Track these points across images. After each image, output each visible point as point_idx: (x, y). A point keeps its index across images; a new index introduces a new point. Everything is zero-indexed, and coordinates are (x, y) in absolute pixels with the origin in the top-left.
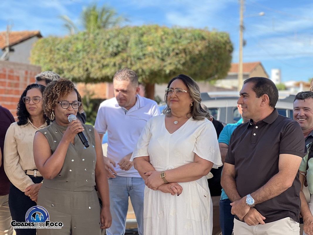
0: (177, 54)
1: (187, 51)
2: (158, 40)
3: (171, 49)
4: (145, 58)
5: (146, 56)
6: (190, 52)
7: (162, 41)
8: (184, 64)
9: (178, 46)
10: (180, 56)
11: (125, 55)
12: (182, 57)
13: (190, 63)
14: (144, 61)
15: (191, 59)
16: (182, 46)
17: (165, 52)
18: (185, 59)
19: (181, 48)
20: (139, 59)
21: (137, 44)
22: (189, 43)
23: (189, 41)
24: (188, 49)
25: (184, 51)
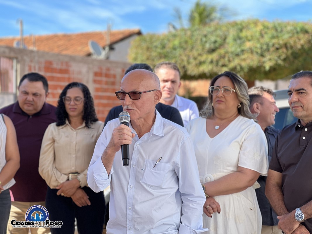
0: (277, 49)
1: (288, 45)
2: (258, 34)
3: (271, 44)
4: (243, 54)
5: (244, 52)
6: (292, 47)
7: (262, 36)
8: (285, 60)
9: (278, 41)
10: (280, 51)
11: (222, 51)
12: (283, 52)
13: (291, 58)
14: (243, 57)
15: (292, 54)
16: (283, 40)
17: (265, 47)
18: (286, 54)
19: (281, 42)
20: (237, 55)
21: (235, 40)
22: (291, 37)
23: (290, 35)
24: (289, 43)
25: (286, 46)
